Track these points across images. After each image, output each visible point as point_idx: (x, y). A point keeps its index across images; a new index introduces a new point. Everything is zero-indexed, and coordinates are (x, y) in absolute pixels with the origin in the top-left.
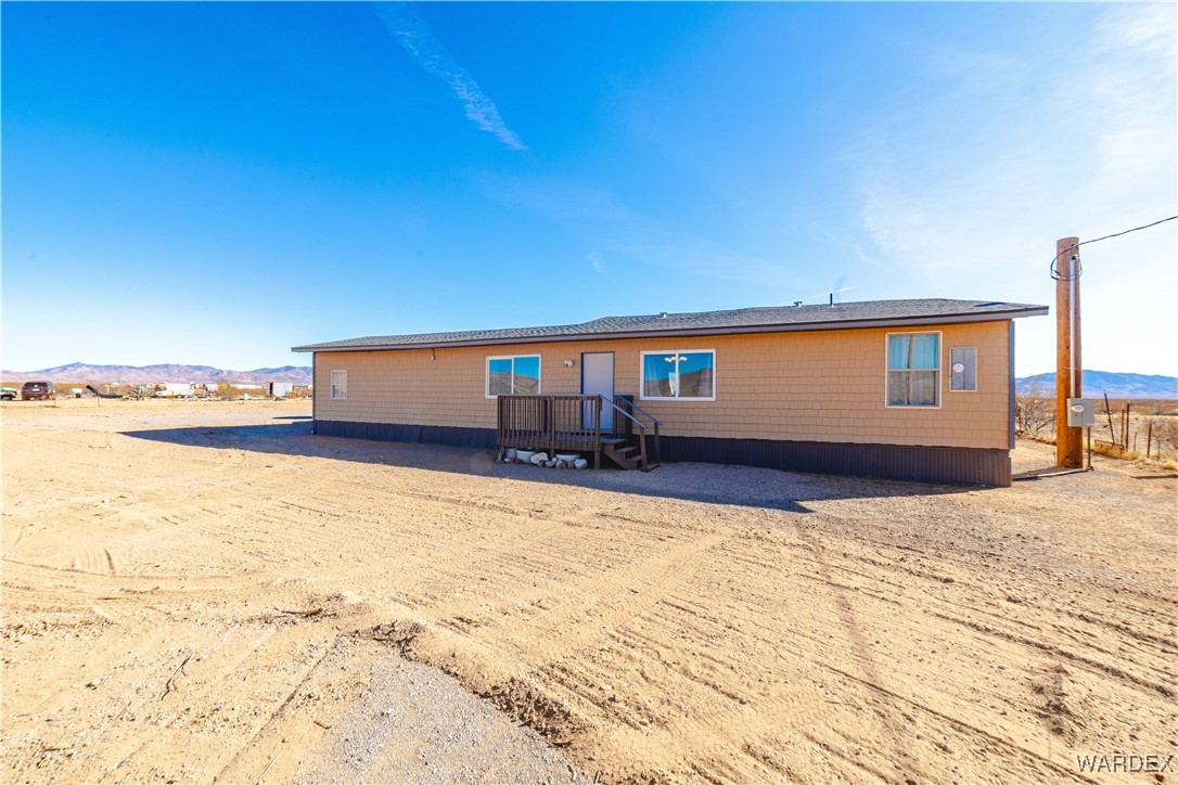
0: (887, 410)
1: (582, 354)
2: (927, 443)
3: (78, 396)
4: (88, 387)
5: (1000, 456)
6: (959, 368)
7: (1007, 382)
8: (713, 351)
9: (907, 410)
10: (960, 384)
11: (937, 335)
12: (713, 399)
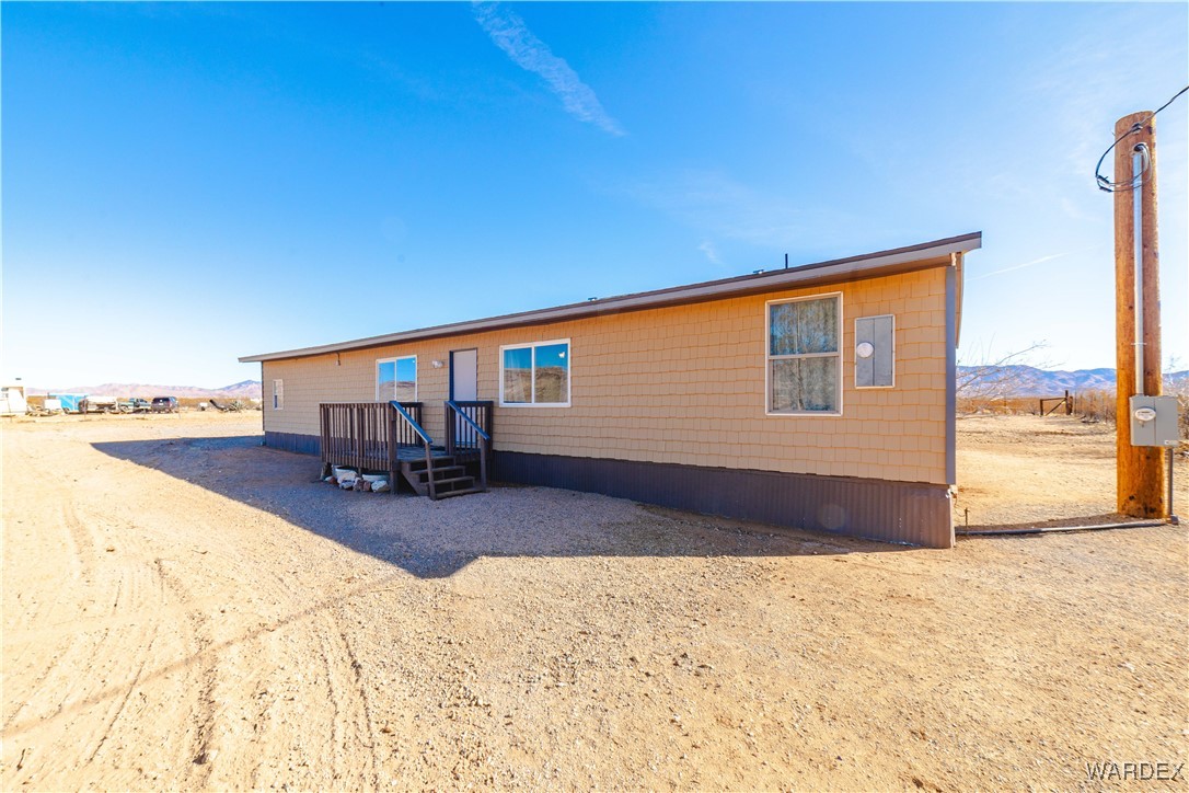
0: (768, 418)
1: (452, 353)
2: (823, 470)
3: (203, 409)
4: (211, 401)
5: (933, 495)
6: (865, 350)
7: (943, 371)
8: (567, 341)
9: (796, 419)
10: (868, 376)
11: (834, 300)
12: (567, 405)
